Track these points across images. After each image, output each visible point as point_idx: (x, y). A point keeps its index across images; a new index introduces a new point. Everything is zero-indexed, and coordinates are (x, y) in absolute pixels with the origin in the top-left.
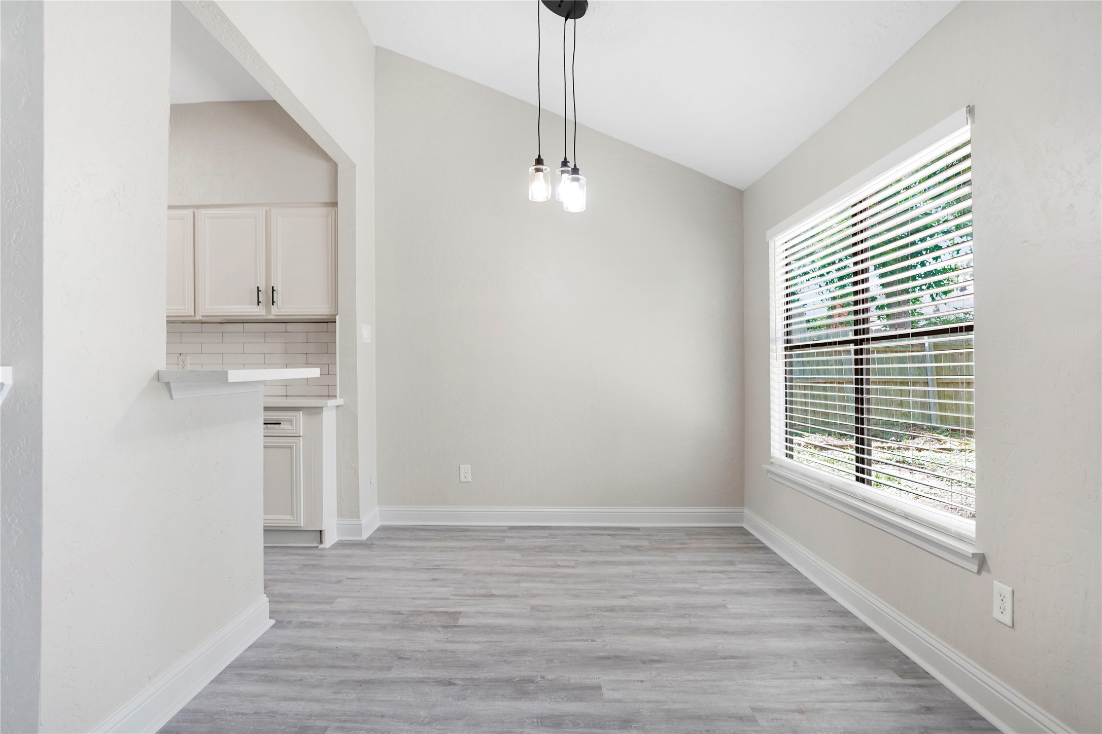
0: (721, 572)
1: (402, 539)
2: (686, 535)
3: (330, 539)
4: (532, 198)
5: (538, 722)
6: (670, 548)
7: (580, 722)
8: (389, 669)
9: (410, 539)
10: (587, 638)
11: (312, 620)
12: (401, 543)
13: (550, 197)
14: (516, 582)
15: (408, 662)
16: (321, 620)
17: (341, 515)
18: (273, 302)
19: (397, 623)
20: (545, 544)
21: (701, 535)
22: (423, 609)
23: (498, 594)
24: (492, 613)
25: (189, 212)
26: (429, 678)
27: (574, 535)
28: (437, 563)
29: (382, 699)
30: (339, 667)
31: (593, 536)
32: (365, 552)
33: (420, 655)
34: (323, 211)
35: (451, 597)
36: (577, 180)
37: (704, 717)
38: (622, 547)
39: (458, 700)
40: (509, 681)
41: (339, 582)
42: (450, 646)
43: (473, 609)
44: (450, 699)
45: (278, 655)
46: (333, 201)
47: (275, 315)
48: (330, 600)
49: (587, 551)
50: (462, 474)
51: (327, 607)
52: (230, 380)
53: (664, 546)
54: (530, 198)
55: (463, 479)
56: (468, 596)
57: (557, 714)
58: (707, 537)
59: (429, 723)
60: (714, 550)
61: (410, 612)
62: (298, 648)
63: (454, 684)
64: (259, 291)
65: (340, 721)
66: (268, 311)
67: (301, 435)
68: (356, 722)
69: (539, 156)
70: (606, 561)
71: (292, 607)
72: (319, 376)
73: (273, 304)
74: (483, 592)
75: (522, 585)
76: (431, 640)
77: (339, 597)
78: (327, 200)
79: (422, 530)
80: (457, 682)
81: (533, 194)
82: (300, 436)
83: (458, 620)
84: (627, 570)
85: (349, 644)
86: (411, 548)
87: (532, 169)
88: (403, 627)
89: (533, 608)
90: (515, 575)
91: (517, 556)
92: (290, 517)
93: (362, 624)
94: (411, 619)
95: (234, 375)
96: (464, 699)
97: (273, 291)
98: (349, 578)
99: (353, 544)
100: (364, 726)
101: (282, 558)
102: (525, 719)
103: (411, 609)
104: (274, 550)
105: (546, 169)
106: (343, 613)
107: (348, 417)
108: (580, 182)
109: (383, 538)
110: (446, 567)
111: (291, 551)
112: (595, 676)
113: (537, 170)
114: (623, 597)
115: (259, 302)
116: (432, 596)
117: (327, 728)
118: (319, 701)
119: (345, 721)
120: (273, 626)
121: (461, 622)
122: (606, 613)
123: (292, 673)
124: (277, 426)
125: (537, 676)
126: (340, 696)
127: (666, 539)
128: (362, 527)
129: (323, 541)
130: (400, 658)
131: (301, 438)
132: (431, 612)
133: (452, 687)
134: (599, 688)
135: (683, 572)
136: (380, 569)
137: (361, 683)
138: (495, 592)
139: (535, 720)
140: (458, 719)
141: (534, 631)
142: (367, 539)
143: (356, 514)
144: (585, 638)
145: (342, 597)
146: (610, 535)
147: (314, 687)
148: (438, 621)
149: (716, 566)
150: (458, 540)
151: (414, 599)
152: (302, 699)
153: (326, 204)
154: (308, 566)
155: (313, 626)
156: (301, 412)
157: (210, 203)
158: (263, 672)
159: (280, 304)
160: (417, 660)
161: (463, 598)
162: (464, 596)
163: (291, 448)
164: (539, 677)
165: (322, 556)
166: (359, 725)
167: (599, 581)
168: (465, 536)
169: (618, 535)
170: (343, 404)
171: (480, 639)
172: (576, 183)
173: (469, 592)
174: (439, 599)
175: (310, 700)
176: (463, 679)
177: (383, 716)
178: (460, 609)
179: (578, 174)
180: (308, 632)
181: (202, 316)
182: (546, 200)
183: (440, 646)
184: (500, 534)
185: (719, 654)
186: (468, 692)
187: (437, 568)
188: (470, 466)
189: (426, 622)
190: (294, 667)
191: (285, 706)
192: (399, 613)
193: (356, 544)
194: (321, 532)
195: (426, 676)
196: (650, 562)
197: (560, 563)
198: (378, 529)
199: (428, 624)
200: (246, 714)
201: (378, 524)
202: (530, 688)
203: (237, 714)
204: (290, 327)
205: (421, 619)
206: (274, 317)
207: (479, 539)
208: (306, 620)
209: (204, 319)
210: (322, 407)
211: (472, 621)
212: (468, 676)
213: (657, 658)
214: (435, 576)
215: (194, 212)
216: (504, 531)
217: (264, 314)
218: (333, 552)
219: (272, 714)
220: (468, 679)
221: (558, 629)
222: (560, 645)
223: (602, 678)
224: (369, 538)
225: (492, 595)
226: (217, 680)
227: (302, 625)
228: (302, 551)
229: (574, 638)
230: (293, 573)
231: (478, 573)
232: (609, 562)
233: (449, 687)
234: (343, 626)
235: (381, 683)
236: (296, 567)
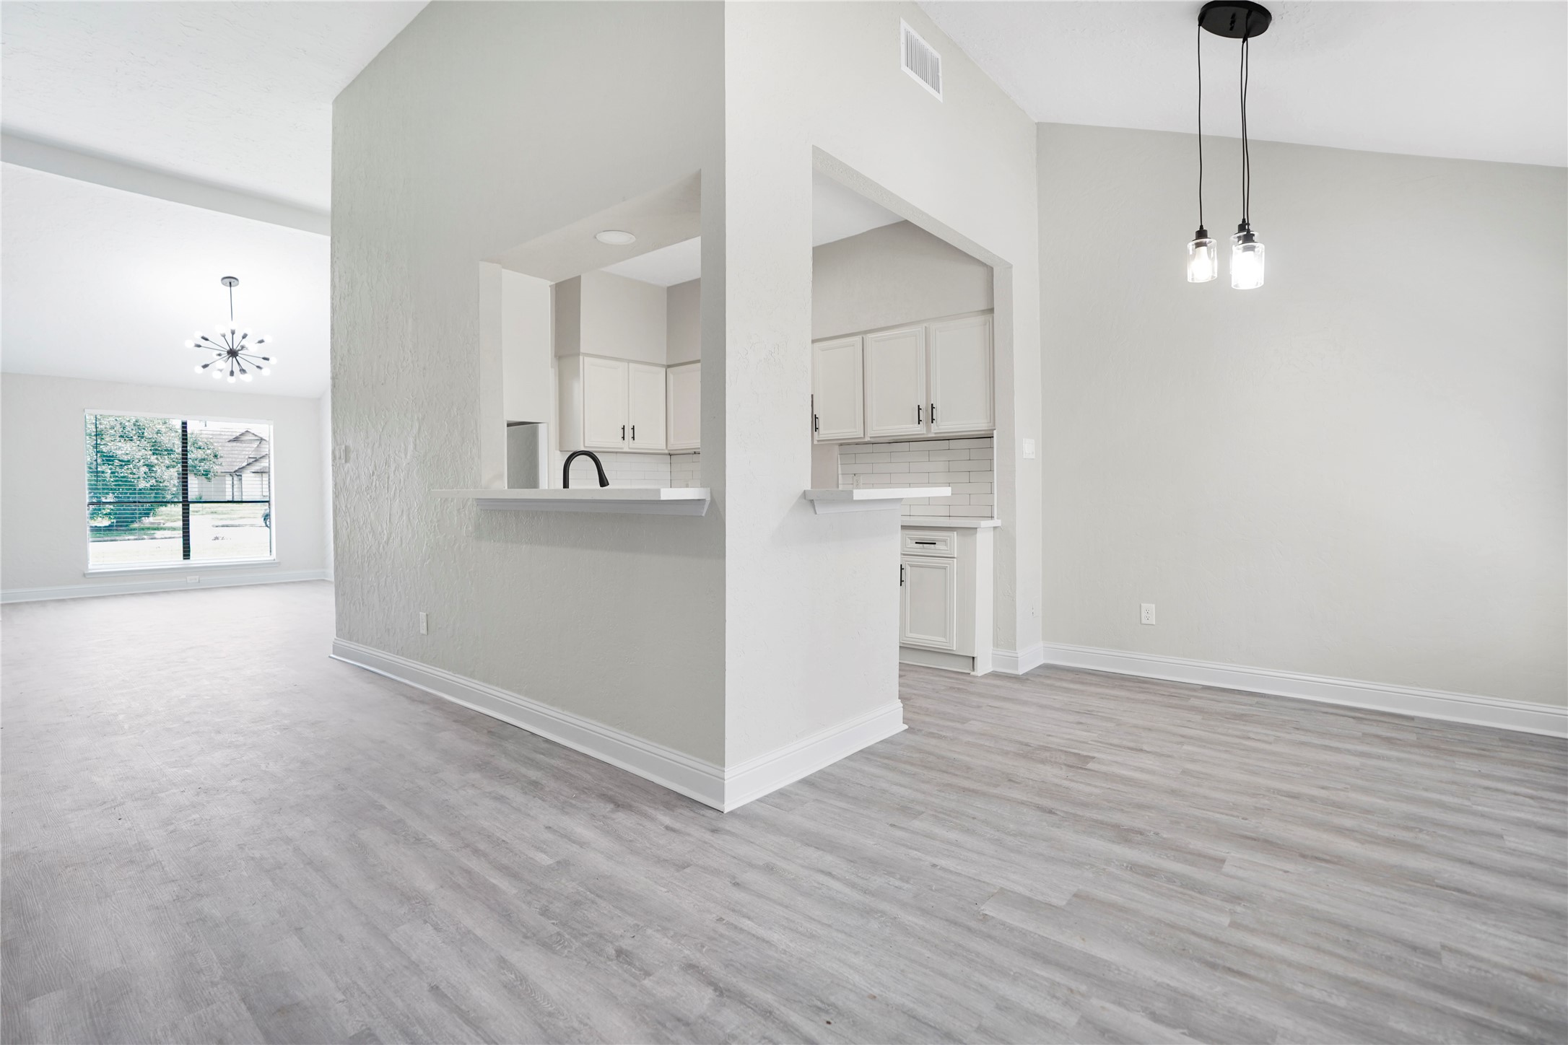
0: (1532, 797)
1: (1061, 680)
2: (1501, 740)
3: (983, 668)
4: (1193, 279)
5: (1127, 867)
6: (1453, 751)
7: (1175, 880)
8: (996, 786)
9: (1073, 681)
10: (1238, 814)
11: (941, 733)
12: (1058, 684)
13: (1216, 275)
14: (1178, 743)
15: (1017, 785)
16: (949, 734)
17: (996, 644)
18: (933, 420)
19: (1021, 752)
20: (1243, 712)
21: (1533, 745)
22: (1053, 746)
23: (1148, 750)
24: (1130, 766)
25: (858, 339)
26: (1031, 803)
27: (1294, 709)
28: (1090, 709)
29: (979, 806)
30: (950, 773)
31: (1325, 715)
32: (1017, 686)
33: (1031, 783)
34: (980, 319)
35: (1090, 742)
36: (1252, 249)
37: (1353, 928)
38: (1364, 734)
39: (1052, 827)
40: (1116, 827)
41: (979, 707)
42: (1066, 783)
43: (1109, 758)
44: (1045, 824)
45: (902, 752)
46: (990, 307)
47: (936, 433)
48: (964, 720)
49: (1303, 730)
50: (1143, 614)
51: (958, 725)
52: (854, 499)
53: (1442, 746)
54: (1189, 280)
55: (1144, 621)
56: (1111, 745)
57: (1154, 866)
58: (1545, 750)
59: (1015, 835)
60: (1544, 768)
61: (1039, 746)
62: (920, 751)
63: (1054, 813)
64: (919, 409)
65: (936, 811)
66: (929, 429)
67: (956, 556)
68: (949, 815)
69: (1201, 227)
70: (1325, 746)
71: (927, 719)
72: (950, 495)
73: (932, 422)
74: (1132, 745)
75: (1185, 747)
76: (1050, 774)
77: (973, 719)
78: (983, 308)
79: (1090, 674)
80: (1058, 812)
81: (1193, 275)
82: (954, 558)
83: (1088, 763)
84: (1355, 761)
85: (967, 759)
86: (1067, 690)
87: (1191, 245)
88: (1025, 756)
89: (1185, 772)
90: (1183, 736)
91: (1198, 718)
92: (944, 640)
93: (986, 746)
94: (1038, 752)
95: (859, 494)
96: (1058, 827)
97: (933, 408)
98: (990, 706)
99: (1007, 676)
100: (954, 820)
101: (932, 678)
102: (1114, 861)
103: (1042, 744)
104: (929, 671)
105: (1210, 242)
106: (972, 733)
107: (1005, 538)
108: (1256, 250)
109: (1041, 676)
110: (1100, 714)
111: (943, 673)
112: (1220, 849)
113: (1198, 245)
114: (1323, 788)
115: (919, 421)
116: (1069, 737)
117: (923, 812)
118: (924, 793)
119: (940, 812)
120: (905, 730)
121: (1090, 766)
122: (1284, 798)
123: (908, 767)
124: (933, 545)
125: (1150, 831)
126: (943, 794)
127: (1455, 739)
128: (1017, 661)
129: (975, 668)
130: (1010, 780)
131: (955, 560)
132: (1061, 751)
133: (1051, 815)
134: (1223, 861)
135: (1454, 783)
136: (1025, 703)
137: (965, 790)
138: (1145, 747)
139: (1125, 865)
140: (1044, 840)
141: (1173, 792)
142: (1022, 675)
143: (1012, 646)
144: (1235, 814)
145: (976, 720)
146: (1354, 718)
147: (923, 782)
148: (1065, 760)
149: (1528, 788)
150: (1128, 690)
151: (1050, 736)
152: (911, 788)
153: (984, 312)
154: (954, 688)
155: (940, 737)
156: (955, 533)
157: (875, 327)
158: (886, 761)
159: (939, 420)
160: (1027, 786)
161: (1104, 746)
162: (1107, 744)
163: (945, 568)
164: (1152, 832)
165: (971, 683)
166: (950, 818)
167: (1298, 765)
168: (1140, 687)
169: (1366, 719)
170: (1000, 525)
171: (1104, 785)
172: (1251, 253)
173: (1115, 741)
174: (1077, 741)
175: (917, 790)
176: (1066, 813)
177: (974, 818)
178: (1096, 755)
179: (1253, 241)
180: (933, 741)
181: (871, 437)
182: (1210, 279)
183: (1056, 781)
184: (1187, 692)
185: (1436, 881)
186: (1066, 823)
187: (1089, 713)
188: (1154, 605)
189: (1052, 757)
190: (912, 764)
191: (895, 789)
192: (1027, 745)
193: (1010, 677)
194: (973, 658)
195: (1030, 800)
196: (1399, 760)
197: (1252, 735)
198: (1040, 667)
199: (1053, 760)
200: (864, 786)
201: (1041, 661)
202: (1136, 838)
203: (858, 784)
204: (953, 444)
205: (1048, 754)
206: (934, 435)
207: (1155, 694)
208: (936, 732)
209: (873, 440)
210: (976, 528)
211: (1103, 768)
212: (1073, 811)
213: (1328, 858)
214: (1083, 720)
215: (863, 338)
216: (1194, 690)
217: (925, 432)
218: (983, 680)
219: (884, 791)
220: (1071, 813)
221: (1205, 797)
222: (1198, 813)
223: (1232, 854)
224: (1027, 674)
225: (1141, 750)
226: (849, 758)
227: (932, 735)
228: (953, 675)
229: (1221, 811)
230: (937, 692)
231: (1136, 726)
232: (1331, 747)
233: (1048, 815)
234: (968, 743)
235: (984, 794)
236: (943, 688)
